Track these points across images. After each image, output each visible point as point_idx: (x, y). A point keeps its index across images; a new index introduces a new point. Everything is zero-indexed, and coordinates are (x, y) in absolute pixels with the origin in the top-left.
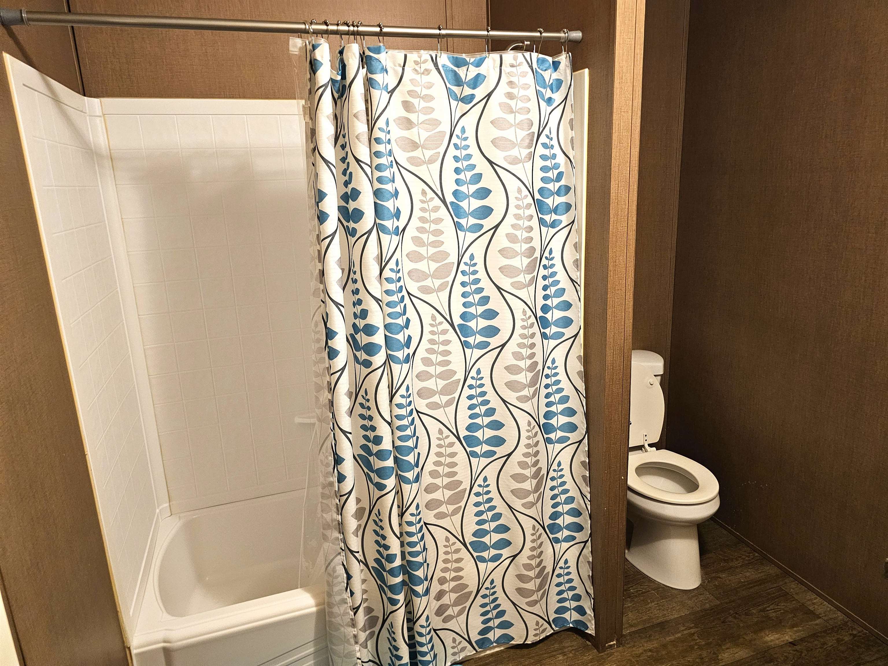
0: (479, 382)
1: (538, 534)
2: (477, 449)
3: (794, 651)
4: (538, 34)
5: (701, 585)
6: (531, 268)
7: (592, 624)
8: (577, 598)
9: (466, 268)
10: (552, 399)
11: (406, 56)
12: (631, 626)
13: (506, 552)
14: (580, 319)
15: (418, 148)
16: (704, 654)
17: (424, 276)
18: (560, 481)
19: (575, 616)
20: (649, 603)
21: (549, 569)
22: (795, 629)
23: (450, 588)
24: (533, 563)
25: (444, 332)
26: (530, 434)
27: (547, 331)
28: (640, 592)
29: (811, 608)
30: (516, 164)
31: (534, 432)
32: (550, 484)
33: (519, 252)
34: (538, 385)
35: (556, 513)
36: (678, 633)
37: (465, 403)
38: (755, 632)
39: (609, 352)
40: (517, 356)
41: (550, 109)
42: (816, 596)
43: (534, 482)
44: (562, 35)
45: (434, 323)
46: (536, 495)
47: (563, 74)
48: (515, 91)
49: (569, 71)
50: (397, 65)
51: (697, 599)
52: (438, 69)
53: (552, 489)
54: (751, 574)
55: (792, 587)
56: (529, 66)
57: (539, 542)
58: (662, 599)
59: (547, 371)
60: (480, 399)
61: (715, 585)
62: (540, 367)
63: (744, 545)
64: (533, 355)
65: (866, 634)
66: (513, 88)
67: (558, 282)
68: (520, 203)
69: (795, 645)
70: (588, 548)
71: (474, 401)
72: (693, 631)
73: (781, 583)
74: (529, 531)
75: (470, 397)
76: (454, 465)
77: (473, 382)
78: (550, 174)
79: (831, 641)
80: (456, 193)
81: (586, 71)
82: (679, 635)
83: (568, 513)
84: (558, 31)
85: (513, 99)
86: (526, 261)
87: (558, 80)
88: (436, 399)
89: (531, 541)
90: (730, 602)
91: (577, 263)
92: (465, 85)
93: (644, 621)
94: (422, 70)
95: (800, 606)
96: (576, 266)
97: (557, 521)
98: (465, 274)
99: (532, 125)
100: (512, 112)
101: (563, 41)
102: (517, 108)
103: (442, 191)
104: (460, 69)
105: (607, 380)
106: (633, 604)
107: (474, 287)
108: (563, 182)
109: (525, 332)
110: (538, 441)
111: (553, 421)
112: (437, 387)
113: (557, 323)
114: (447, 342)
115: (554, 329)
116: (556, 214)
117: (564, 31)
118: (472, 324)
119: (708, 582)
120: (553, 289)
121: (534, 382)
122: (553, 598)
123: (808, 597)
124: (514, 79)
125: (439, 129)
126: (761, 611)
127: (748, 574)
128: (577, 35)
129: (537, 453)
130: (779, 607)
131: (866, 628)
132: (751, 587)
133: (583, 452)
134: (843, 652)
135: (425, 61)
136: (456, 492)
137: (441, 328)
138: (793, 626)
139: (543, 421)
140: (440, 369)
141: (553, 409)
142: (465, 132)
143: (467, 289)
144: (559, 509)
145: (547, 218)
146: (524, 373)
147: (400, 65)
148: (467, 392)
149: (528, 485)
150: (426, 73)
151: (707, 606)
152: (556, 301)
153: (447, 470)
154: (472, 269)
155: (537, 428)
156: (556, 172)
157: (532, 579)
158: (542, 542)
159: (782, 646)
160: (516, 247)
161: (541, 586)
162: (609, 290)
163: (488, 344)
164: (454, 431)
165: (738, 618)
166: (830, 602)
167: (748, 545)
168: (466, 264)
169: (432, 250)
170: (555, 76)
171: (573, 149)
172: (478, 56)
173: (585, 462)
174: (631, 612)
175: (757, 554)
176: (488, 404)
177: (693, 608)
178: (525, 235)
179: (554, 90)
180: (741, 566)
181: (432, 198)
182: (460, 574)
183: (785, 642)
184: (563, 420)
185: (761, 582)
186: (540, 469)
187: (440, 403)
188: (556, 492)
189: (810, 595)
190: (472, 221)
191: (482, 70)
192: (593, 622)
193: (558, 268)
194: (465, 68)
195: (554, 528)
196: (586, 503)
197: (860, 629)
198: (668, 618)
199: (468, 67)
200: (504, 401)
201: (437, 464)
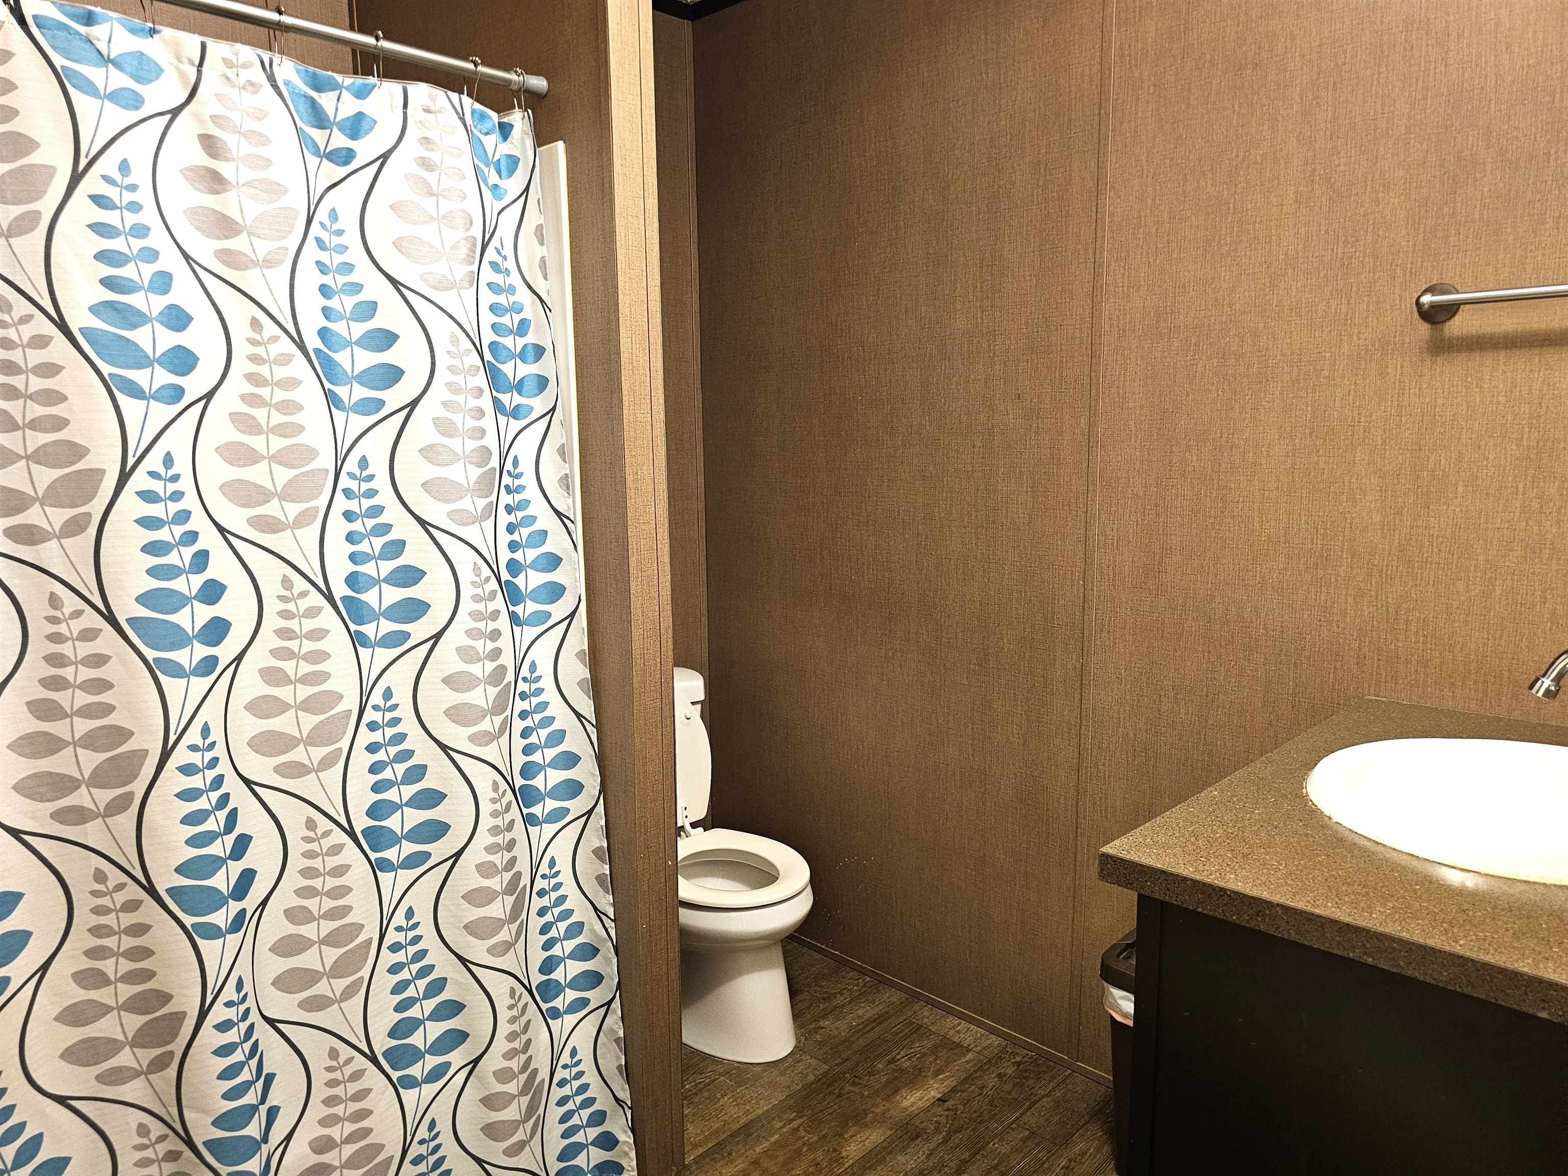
0: (389, 716)
1: (520, 1005)
2: (391, 854)
3: (948, 1109)
4: (471, 66)
5: (795, 1047)
6: (485, 485)
7: (632, 1160)
8: (599, 1118)
9: (353, 485)
10: (533, 739)
11: (204, 47)
12: (696, 1146)
13: (457, 1058)
14: (578, 584)
15: (239, 232)
16: (819, 1155)
17: (261, 495)
18: (554, 895)
19: (597, 1155)
20: (719, 1099)
21: (545, 1074)
22: (941, 1076)
23: (343, 1160)
24: (514, 1064)
25: (312, 612)
26: (497, 806)
27: (519, 609)
28: (702, 1086)
29: (956, 1039)
30: (446, 289)
31: (504, 801)
32: (538, 903)
33: (461, 454)
34: (508, 712)
35: (551, 960)
36: (774, 1134)
37: (362, 760)
38: (887, 1098)
39: (636, 634)
40: (465, 654)
41: (499, 206)
42: (959, 1021)
43: (510, 900)
44: (513, 77)
45: (288, 593)
46: (514, 927)
47: (519, 146)
48: (435, 156)
49: (529, 143)
50: (185, 60)
51: (793, 1071)
52: (275, 87)
53: (542, 912)
54: (866, 1011)
55: (926, 1015)
56: (460, 118)
57: (524, 1020)
58: (739, 1087)
59: (522, 687)
60: (393, 750)
61: (816, 1041)
62: (510, 677)
63: (848, 969)
64: (496, 654)
65: (1031, 1057)
66: (432, 150)
67: (533, 519)
68: (457, 361)
69: (946, 1101)
70: (615, 1011)
71: (381, 756)
72: (795, 1124)
73: (910, 1013)
74: (502, 1002)
75: (373, 748)
76: (345, 890)
77: (377, 716)
78: (506, 320)
79: (991, 1081)
80: (323, 333)
81: (560, 145)
82: (776, 1137)
83: (573, 956)
84: (507, 69)
85: (433, 170)
86: (475, 473)
87: (510, 156)
88: (298, 754)
89: (508, 1022)
90: (843, 1062)
91: (565, 481)
92: (335, 129)
93: (716, 1132)
94: (242, 81)
95: (941, 1040)
96: (564, 487)
97: (553, 976)
98: (352, 496)
99: (471, 224)
100: (431, 194)
101: (515, 88)
102: (441, 189)
103: (296, 324)
104: (322, 95)
105: (635, 685)
106: (694, 1109)
107: (370, 523)
108: (530, 339)
109: (481, 607)
110: (513, 821)
111: (538, 782)
112: (300, 731)
113: (535, 595)
114: (319, 634)
115: (531, 607)
116: (520, 394)
117: (516, 72)
118: (370, 597)
119: (806, 1039)
120: (525, 532)
121: (499, 706)
122: (554, 1130)
123: (949, 1025)
124: (433, 135)
125: (283, 202)
126: (890, 1062)
127: (861, 1012)
128: (539, 83)
129: (512, 843)
130: (912, 1050)
131: (1031, 1048)
132: (869, 1031)
133: (597, 830)
134: (1009, 1093)
135: (247, 66)
136: (350, 950)
137: (304, 604)
138: (937, 1073)
139: (519, 782)
140: (305, 691)
141: (537, 757)
142: (337, 219)
143: (357, 526)
144: (557, 951)
145: (505, 398)
146: (481, 687)
147: (191, 62)
148: (366, 737)
149: (497, 909)
150: (249, 88)
151: (811, 1078)
152: (532, 554)
153: (328, 904)
154: (365, 486)
155: (510, 796)
156: (517, 318)
157: (514, 1097)
158: (529, 1021)
159: (928, 1109)
160: (455, 444)
161: (531, 1109)
162: (630, 523)
163: (406, 636)
164: (343, 820)
165: (860, 1084)
166: (979, 1024)
167: (855, 968)
168: (351, 475)
169: (278, 443)
170: (505, 149)
171: (546, 279)
172: (359, 81)
173: (600, 848)
174: (692, 1122)
175: (868, 979)
176: (410, 758)
177: (789, 1087)
178: (471, 423)
179: (504, 173)
180: (850, 1002)
181: (275, 337)
182: (365, 1124)
183: (932, 1101)
184: (556, 776)
185: (880, 1019)
186: (519, 874)
187: (307, 763)
188: (548, 918)
189: (951, 1021)
190: (361, 392)
191: (367, 106)
192: (633, 1154)
193: (532, 492)
194: (333, 95)
195: (549, 990)
196: (607, 925)
197: (1025, 1052)
198: (753, 1116)
199: (340, 94)
200: (444, 748)
201: (306, 892)
